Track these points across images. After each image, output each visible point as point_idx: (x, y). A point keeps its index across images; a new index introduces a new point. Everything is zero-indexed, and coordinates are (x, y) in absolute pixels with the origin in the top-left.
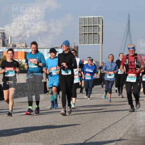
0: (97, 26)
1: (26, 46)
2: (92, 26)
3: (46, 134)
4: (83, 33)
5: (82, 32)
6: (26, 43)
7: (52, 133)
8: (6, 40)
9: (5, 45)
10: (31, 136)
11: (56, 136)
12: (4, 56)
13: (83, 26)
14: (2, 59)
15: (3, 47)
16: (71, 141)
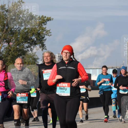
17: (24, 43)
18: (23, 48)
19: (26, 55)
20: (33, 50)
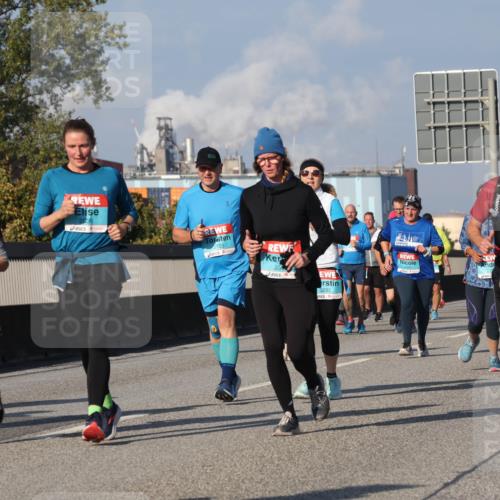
0: (477, 102)
1: (245, 171)
2: (459, 102)
3: (326, 454)
4: (432, 124)
5: (429, 122)
6: (244, 161)
7: (345, 449)
8: (176, 149)
9: (173, 167)
10: (279, 459)
11: (360, 458)
12: (172, 203)
13: (429, 103)
14: (166, 214)
15: (167, 174)
16: (413, 477)
17: (24, 76)
18: (24, 96)
19: (37, 123)
20: (60, 103)
